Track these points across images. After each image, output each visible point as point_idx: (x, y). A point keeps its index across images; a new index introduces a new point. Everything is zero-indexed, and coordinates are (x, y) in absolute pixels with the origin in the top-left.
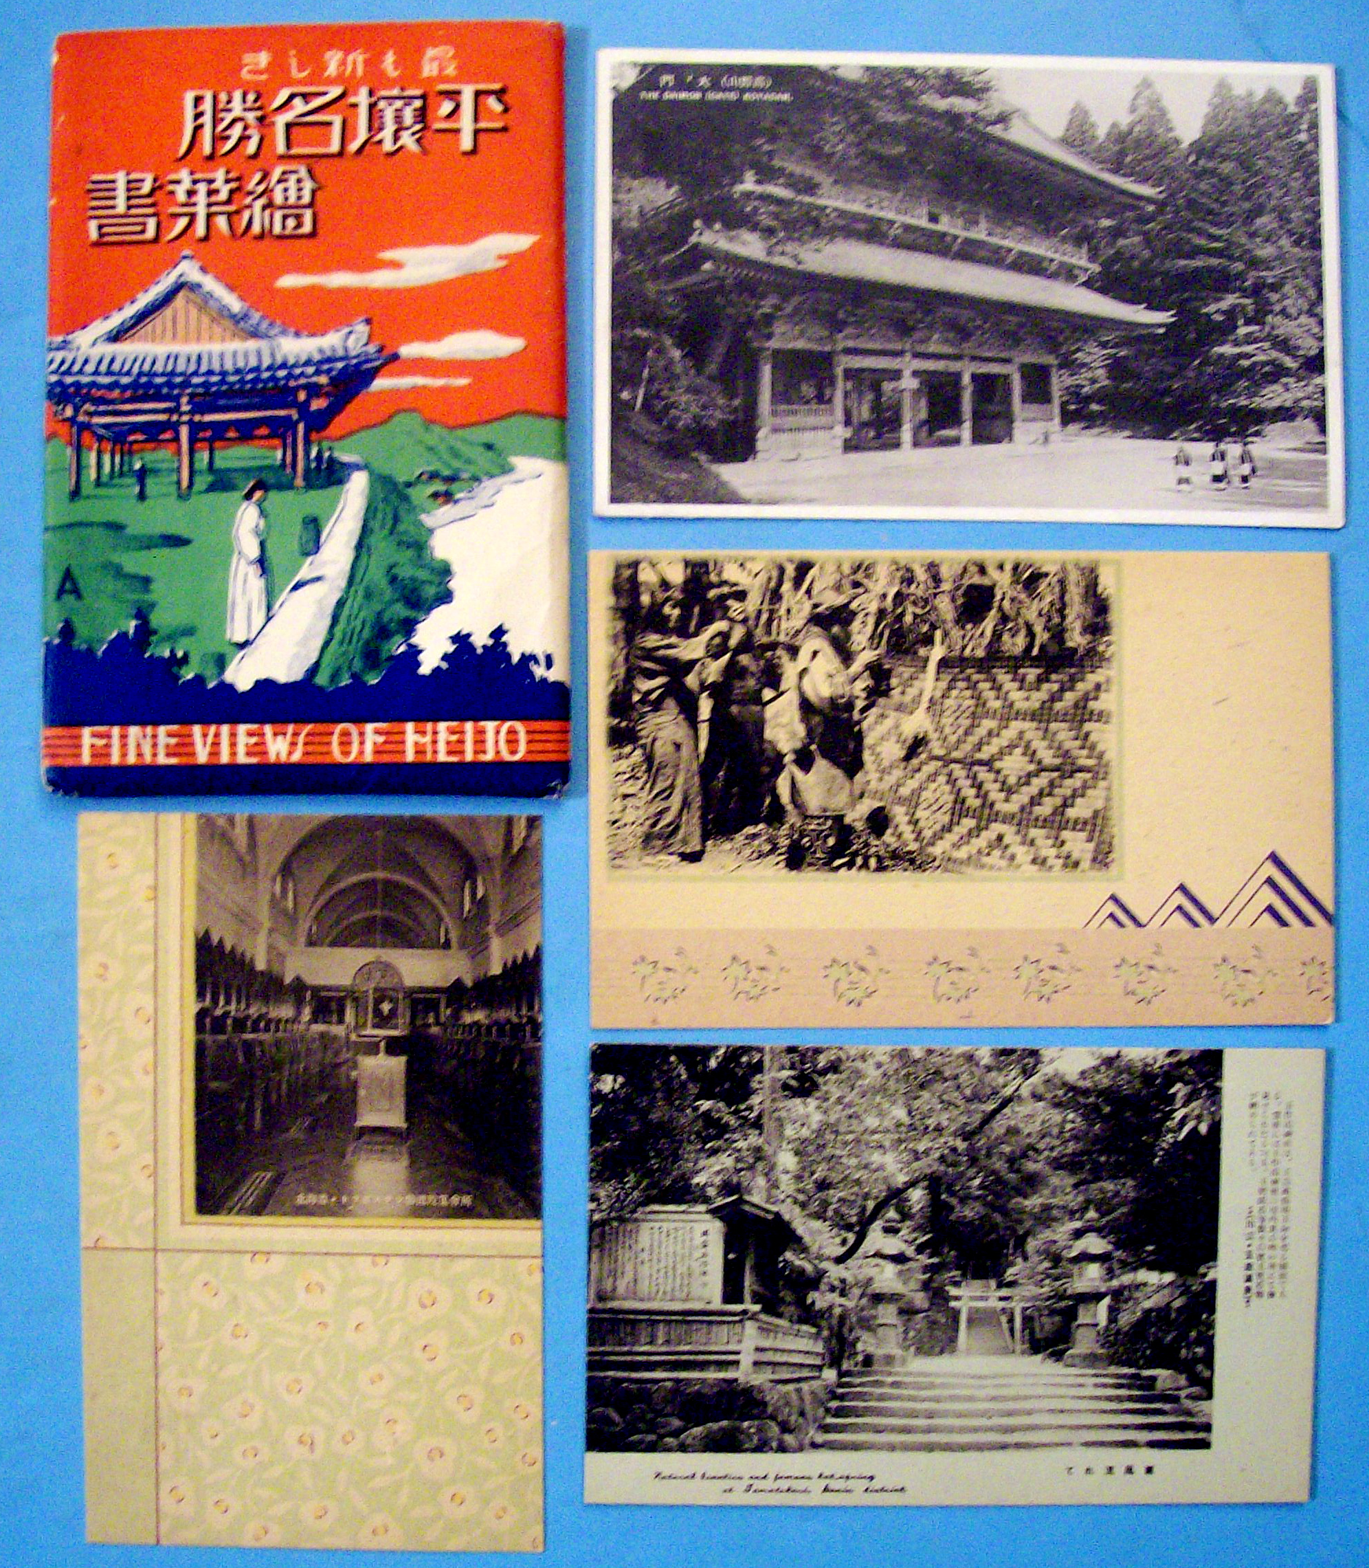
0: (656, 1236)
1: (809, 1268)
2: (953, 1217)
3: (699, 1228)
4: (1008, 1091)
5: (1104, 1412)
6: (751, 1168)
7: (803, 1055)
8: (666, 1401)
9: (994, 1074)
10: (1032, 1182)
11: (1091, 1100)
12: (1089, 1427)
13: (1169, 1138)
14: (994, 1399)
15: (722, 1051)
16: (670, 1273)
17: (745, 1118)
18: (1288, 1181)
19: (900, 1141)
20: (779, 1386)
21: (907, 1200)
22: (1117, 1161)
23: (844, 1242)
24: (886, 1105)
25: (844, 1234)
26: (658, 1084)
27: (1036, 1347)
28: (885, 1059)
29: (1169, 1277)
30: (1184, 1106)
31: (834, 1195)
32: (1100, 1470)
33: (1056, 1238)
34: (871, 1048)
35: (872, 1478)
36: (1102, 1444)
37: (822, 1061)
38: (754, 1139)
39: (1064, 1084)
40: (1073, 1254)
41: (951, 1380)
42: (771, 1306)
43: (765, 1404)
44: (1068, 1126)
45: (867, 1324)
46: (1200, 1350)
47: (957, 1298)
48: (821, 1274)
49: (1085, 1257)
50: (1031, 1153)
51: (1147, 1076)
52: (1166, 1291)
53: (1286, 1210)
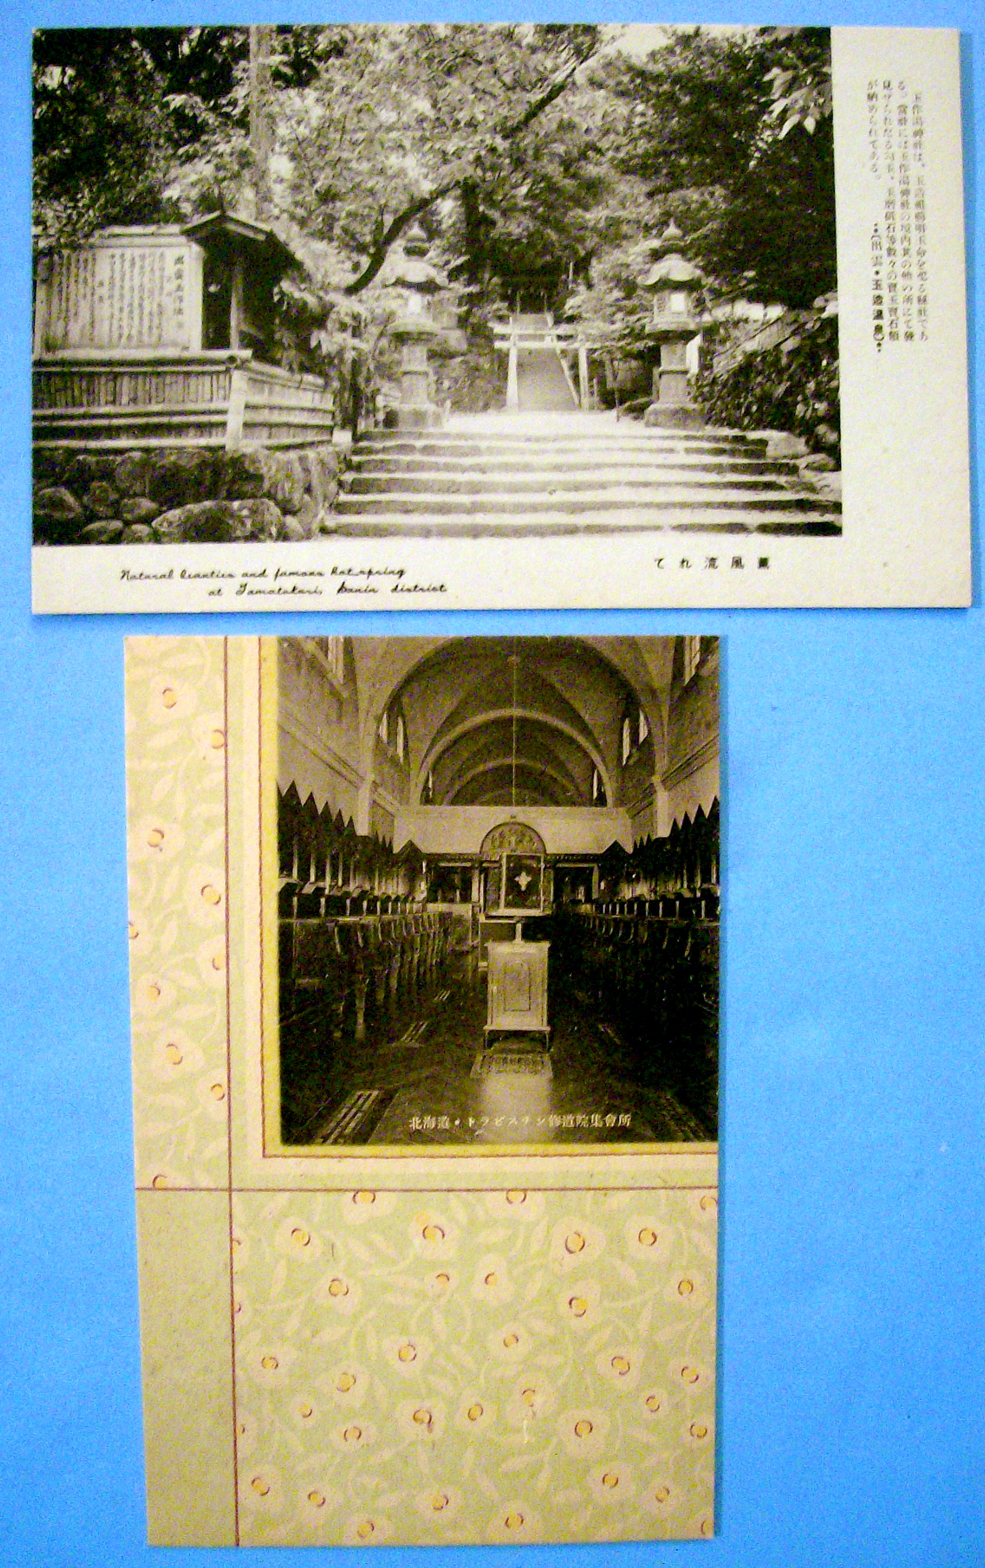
0: (118, 267)
1: (311, 301)
2: (494, 234)
3: (171, 254)
4: (559, 78)
5: (701, 485)
6: (236, 176)
7: (298, 36)
8: (133, 476)
9: (540, 56)
10: (594, 189)
11: (666, 87)
12: (683, 505)
13: (767, 135)
14: (557, 468)
15: (198, 32)
16: (136, 312)
17: (227, 115)
18: (921, 192)
19: (423, 140)
20: (279, 455)
21: (434, 213)
22: (702, 163)
23: (356, 267)
24: (404, 96)
25: (355, 256)
26: (117, 76)
27: (608, 401)
28: (402, 39)
29: (776, 311)
30: (783, 96)
31: (343, 208)
32: (699, 562)
33: (629, 260)
34: (383, 25)
35: (401, 573)
36: (702, 528)
37: (322, 43)
38: (239, 140)
39: (630, 68)
40: (652, 280)
41: (499, 444)
42: (264, 351)
43: (261, 478)
44: (638, 120)
45: (388, 372)
46: (821, 407)
47: (503, 337)
48: (327, 309)
49: (666, 285)
50: (590, 153)
51: (735, 60)
52: (774, 328)
53: (921, 228)
